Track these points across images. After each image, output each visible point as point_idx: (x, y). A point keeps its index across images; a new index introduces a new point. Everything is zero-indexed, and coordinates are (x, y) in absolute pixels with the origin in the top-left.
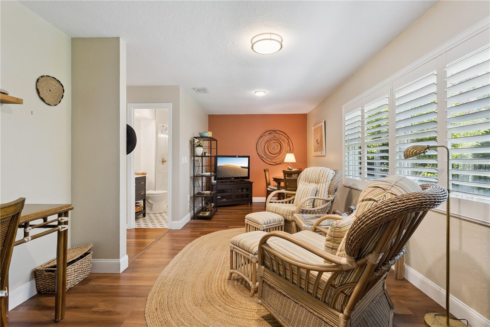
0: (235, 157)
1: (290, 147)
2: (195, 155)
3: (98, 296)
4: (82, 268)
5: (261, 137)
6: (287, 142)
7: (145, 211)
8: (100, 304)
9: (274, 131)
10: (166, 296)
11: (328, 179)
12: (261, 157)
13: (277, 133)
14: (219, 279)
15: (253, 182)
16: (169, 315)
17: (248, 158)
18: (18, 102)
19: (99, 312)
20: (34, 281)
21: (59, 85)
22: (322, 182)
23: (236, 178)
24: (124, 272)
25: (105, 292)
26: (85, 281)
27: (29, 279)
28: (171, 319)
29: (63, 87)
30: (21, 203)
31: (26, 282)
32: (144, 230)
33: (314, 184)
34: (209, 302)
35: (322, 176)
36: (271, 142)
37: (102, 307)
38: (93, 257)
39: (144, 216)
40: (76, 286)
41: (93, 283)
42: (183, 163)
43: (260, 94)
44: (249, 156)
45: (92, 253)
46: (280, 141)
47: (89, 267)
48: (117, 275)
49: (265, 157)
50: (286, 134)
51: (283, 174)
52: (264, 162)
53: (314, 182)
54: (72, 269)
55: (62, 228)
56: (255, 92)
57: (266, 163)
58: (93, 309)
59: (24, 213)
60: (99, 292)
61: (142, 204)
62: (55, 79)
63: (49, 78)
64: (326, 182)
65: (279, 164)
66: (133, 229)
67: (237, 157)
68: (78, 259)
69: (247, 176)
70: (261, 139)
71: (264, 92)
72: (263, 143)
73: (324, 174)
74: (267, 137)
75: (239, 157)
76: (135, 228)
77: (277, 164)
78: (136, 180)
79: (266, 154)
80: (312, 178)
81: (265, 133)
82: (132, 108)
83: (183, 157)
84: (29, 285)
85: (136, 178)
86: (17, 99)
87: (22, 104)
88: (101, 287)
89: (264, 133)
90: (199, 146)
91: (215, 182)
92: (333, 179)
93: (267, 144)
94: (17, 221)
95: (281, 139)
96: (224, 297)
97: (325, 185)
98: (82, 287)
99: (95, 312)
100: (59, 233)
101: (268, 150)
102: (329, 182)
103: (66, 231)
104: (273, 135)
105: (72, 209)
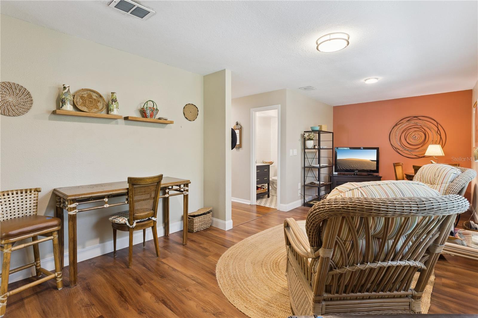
0: (359, 148)
1: (440, 135)
2: (306, 148)
3: (207, 239)
4: (205, 221)
5: (396, 125)
6: (436, 129)
7: (269, 193)
8: (205, 243)
9: (415, 117)
10: (239, 251)
11: (445, 181)
12: (396, 149)
13: (420, 119)
14: (282, 253)
15: (382, 177)
16: (232, 262)
17: (376, 150)
18: (172, 122)
19: (202, 247)
20: (182, 222)
21: (195, 107)
22: (437, 183)
23: (360, 171)
24: (228, 231)
25: (211, 239)
26: (206, 230)
27: (180, 220)
28: (232, 264)
29: (197, 108)
30: (161, 177)
31: (179, 221)
32: (268, 209)
33: (429, 184)
34: (262, 264)
35: (438, 176)
36: (411, 130)
37: (205, 245)
38: (213, 216)
39: (268, 197)
40: (201, 231)
41: (209, 232)
42: (291, 155)
43: (372, 81)
44: (379, 148)
45: (211, 213)
46: (424, 130)
47: (209, 222)
48: (224, 231)
49: (401, 149)
50: (434, 120)
51: (413, 169)
52: (400, 154)
53: (429, 182)
54: (198, 220)
55: (185, 193)
56: (365, 80)
57: (403, 156)
58: (201, 245)
59: (163, 182)
60: (209, 238)
61: (267, 188)
62: (193, 104)
63: (190, 105)
64: (442, 183)
65: (422, 157)
66: (254, 205)
67: (362, 148)
68: (201, 215)
69: (375, 169)
70: (396, 128)
71: (377, 79)
72: (398, 133)
73: (440, 174)
74: (405, 125)
75: (365, 148)
76: (257, 205)
77: (419, 157)
78: (257, 168)
79: (402, 145)
80: (427, 177)
81: (403, 120)
82: (254, 112)
83: (291, 151)
84: (180, 223)
85: (257, 166)
86: (171, 121)
87: (173, 123)
88: (211, 235)
89: (400, 121)
90: (310, 139)
91: (336, 173)
92: (453, 181)
93: (404, 133)
94: (159, 186)
95: (425, 126)
96: (274, 265)
97: (441, 187)
98: (204, 232)
99: (200, 247)
100: (184, 196)
101: (406, 140)
102: (446, 183)
103: (187, 195)
104: (413, 122)
105: (190, 183)
